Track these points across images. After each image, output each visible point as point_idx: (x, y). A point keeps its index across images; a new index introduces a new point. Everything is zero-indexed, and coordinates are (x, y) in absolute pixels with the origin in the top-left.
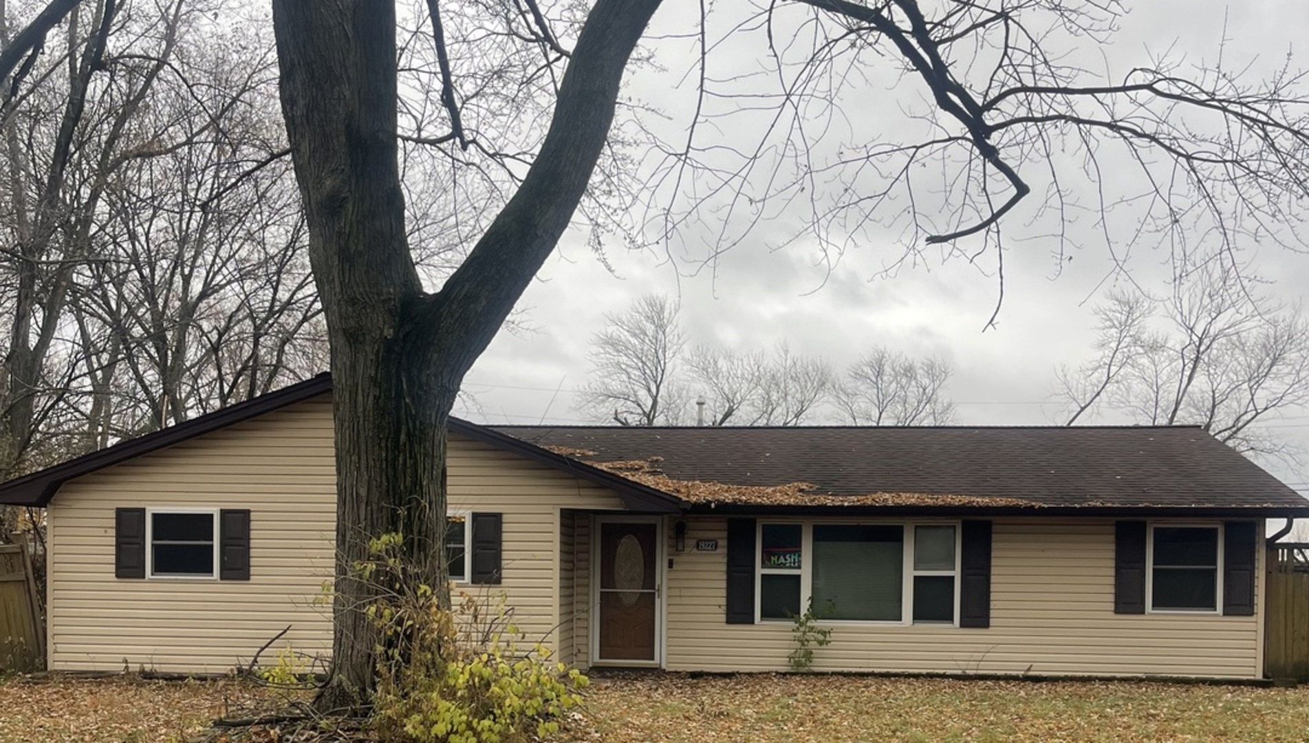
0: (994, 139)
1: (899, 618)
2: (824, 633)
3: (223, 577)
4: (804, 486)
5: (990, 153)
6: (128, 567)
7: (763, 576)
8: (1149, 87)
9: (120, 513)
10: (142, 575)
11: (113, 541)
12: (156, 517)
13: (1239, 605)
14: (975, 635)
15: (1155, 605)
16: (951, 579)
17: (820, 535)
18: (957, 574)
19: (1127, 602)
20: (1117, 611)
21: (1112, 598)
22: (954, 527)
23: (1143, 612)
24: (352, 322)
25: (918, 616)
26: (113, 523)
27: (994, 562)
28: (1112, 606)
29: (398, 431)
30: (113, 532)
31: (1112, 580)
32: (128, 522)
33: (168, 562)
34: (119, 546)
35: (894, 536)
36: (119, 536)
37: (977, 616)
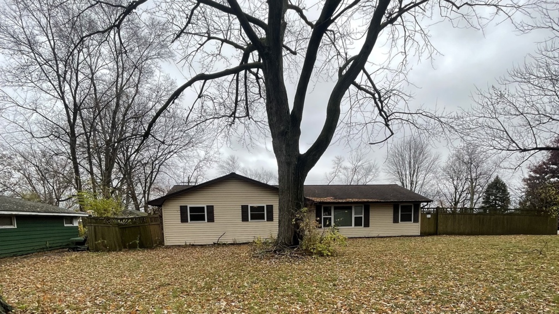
0: (390, 123)
1: (351, 226)
2: (338, 230)
3: (208, 221)
4: (332, 198)
5: (387, 125)
6: (184, 220)
7: (324, 218)
8: (421, 113)
9: (181, 207)
10: (187, 222)
11: (180, 214)
12: (190, 208)
13: (416, 221)
14: (367, 229)
15: (401, 221)
16: (362, 217)
17: (336, 208)
18: (363, 216)
19: (396, 221)
20: (394, 223)
21: (392, 220)
22: (362, 206)
23: (398, 222)
24: (289, 160)
25: (356, 225)
26: (179, 209)
27: (370, 213)
28: (392, 222)
29: (298, 185)
30: (180, 211)
31: (392, 216)
32: (183, 209)
33: (194, 218)
34: (181, 215)
35: (350, 208)
36: (181, 212)
37: (367, 225)
